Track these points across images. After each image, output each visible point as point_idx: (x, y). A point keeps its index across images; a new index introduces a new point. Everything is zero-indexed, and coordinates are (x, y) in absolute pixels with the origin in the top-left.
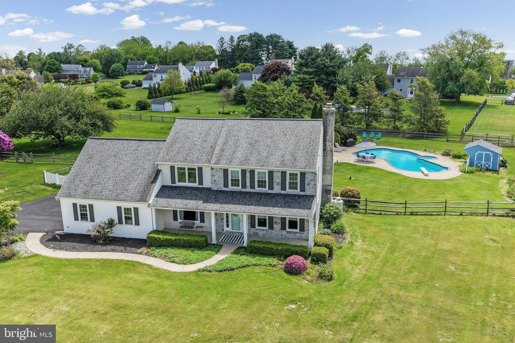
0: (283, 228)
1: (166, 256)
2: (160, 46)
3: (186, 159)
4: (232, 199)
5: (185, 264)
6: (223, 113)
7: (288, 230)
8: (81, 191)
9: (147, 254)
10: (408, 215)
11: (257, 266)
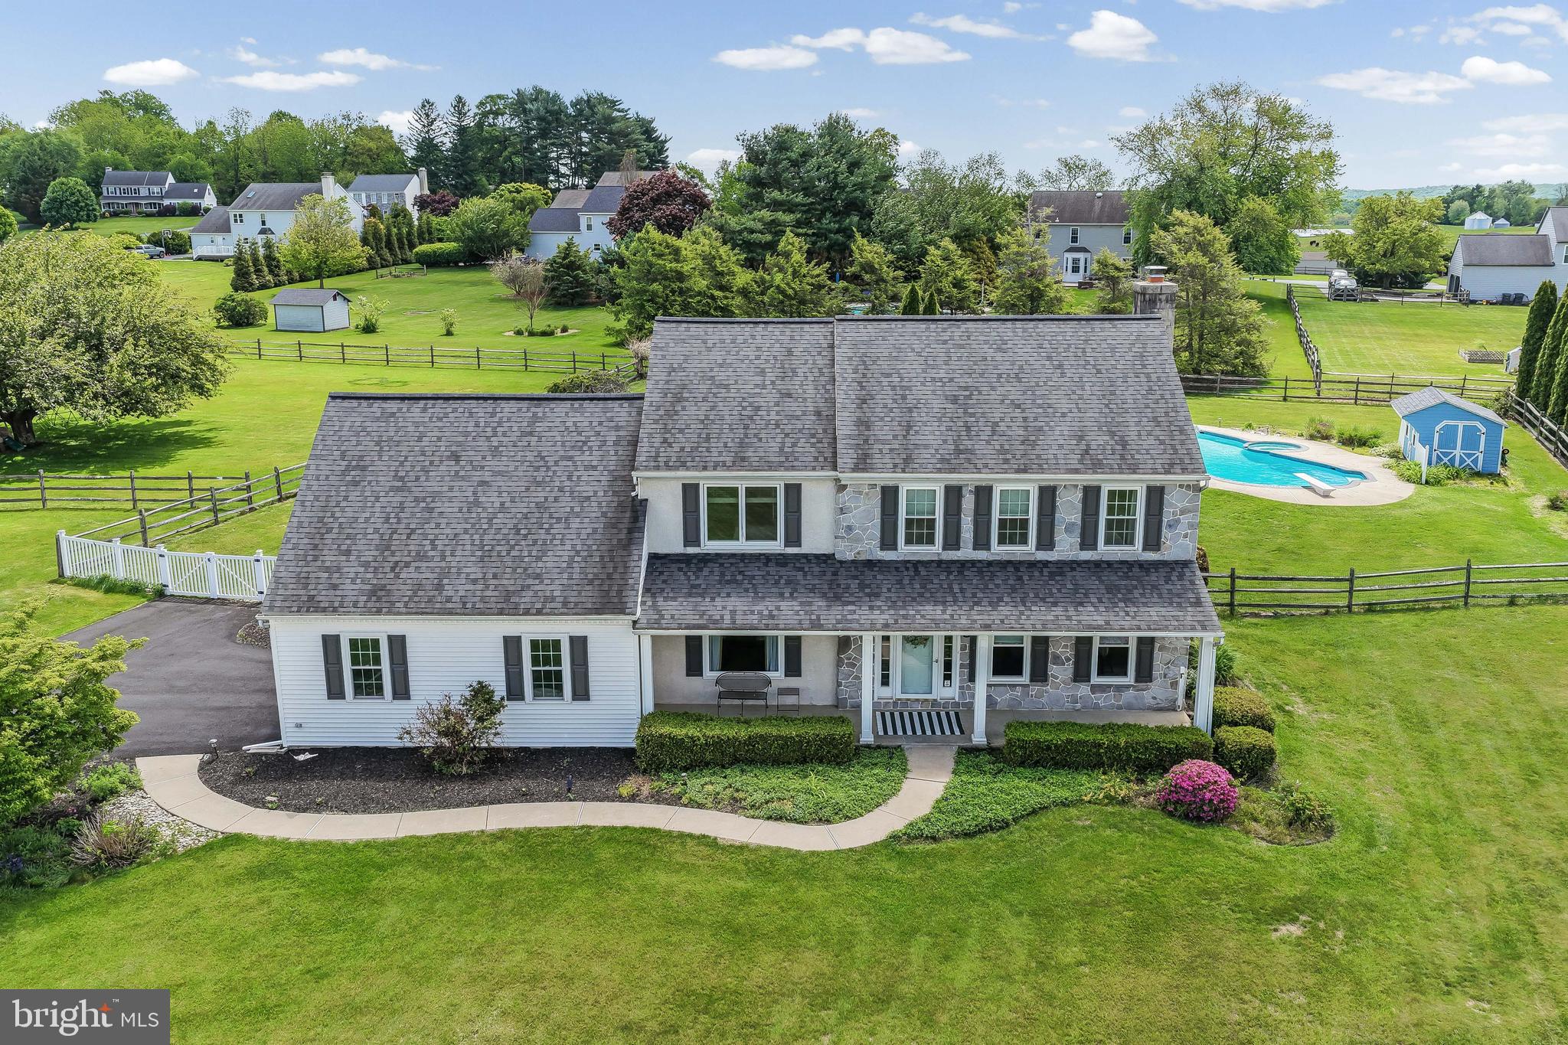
0: (1081, 674)
1: (735, 800)
2: (210, 123)
3: (743, 459)
4: (923, 586)
5: (828, 821)
6: (532, 334)
7: (1096, 680)
8: (354, 587)
9: (657, 798)
10: (1358, 613)
11: (1068, 806)
